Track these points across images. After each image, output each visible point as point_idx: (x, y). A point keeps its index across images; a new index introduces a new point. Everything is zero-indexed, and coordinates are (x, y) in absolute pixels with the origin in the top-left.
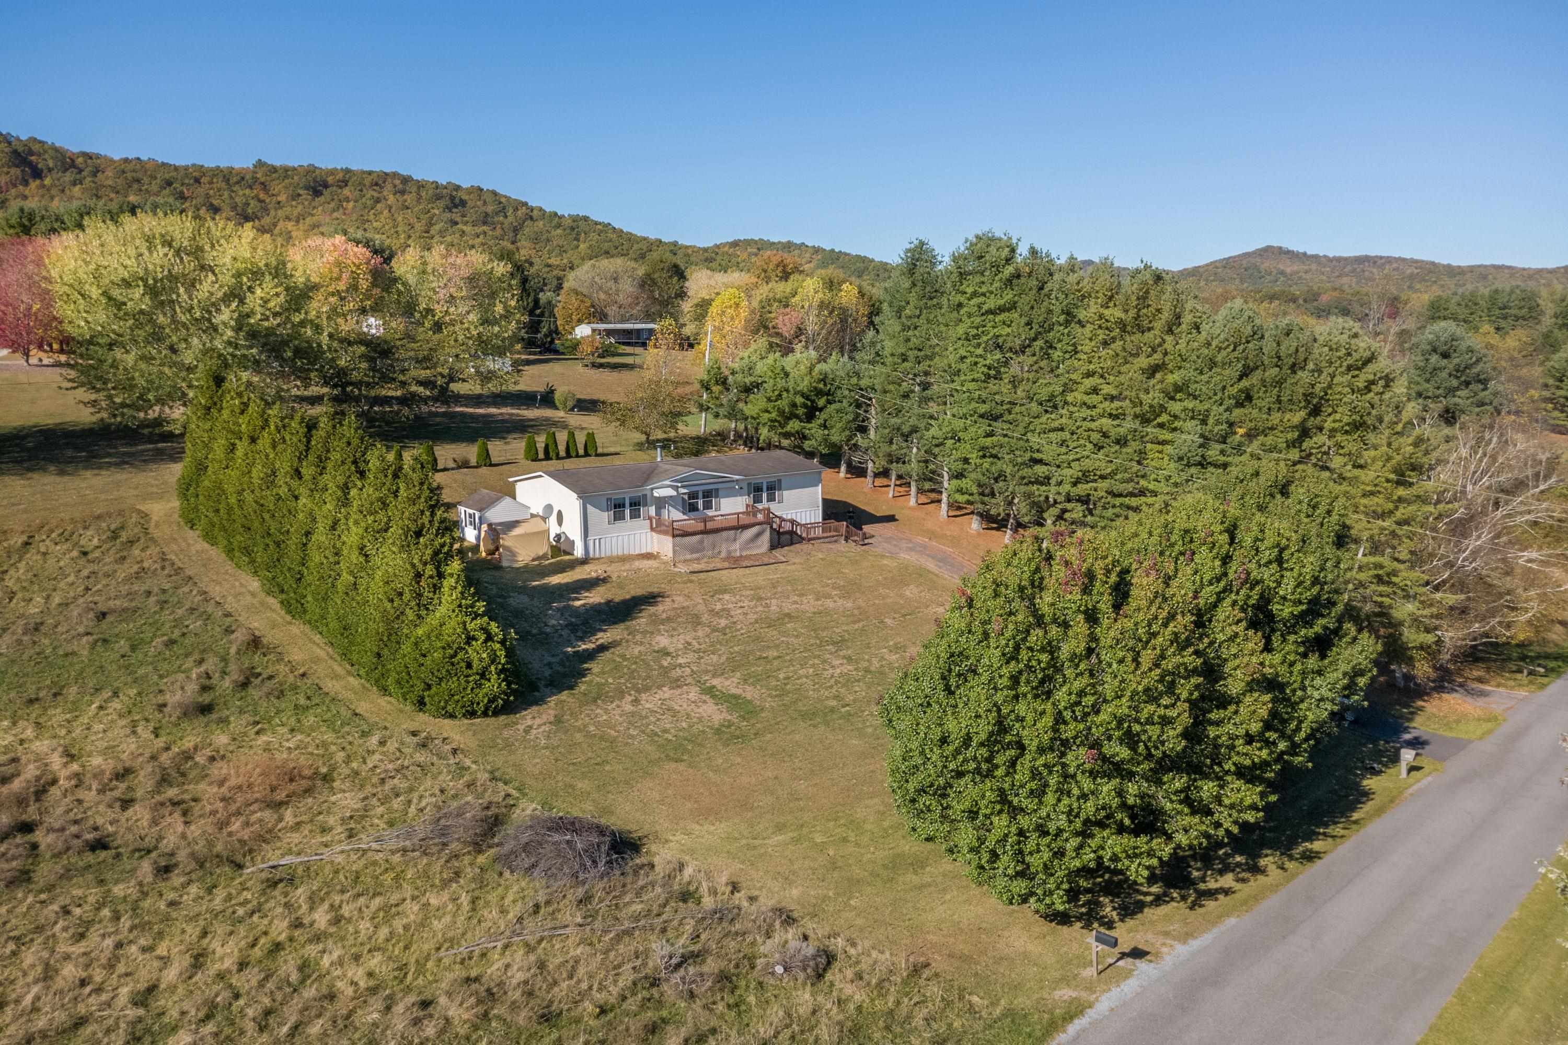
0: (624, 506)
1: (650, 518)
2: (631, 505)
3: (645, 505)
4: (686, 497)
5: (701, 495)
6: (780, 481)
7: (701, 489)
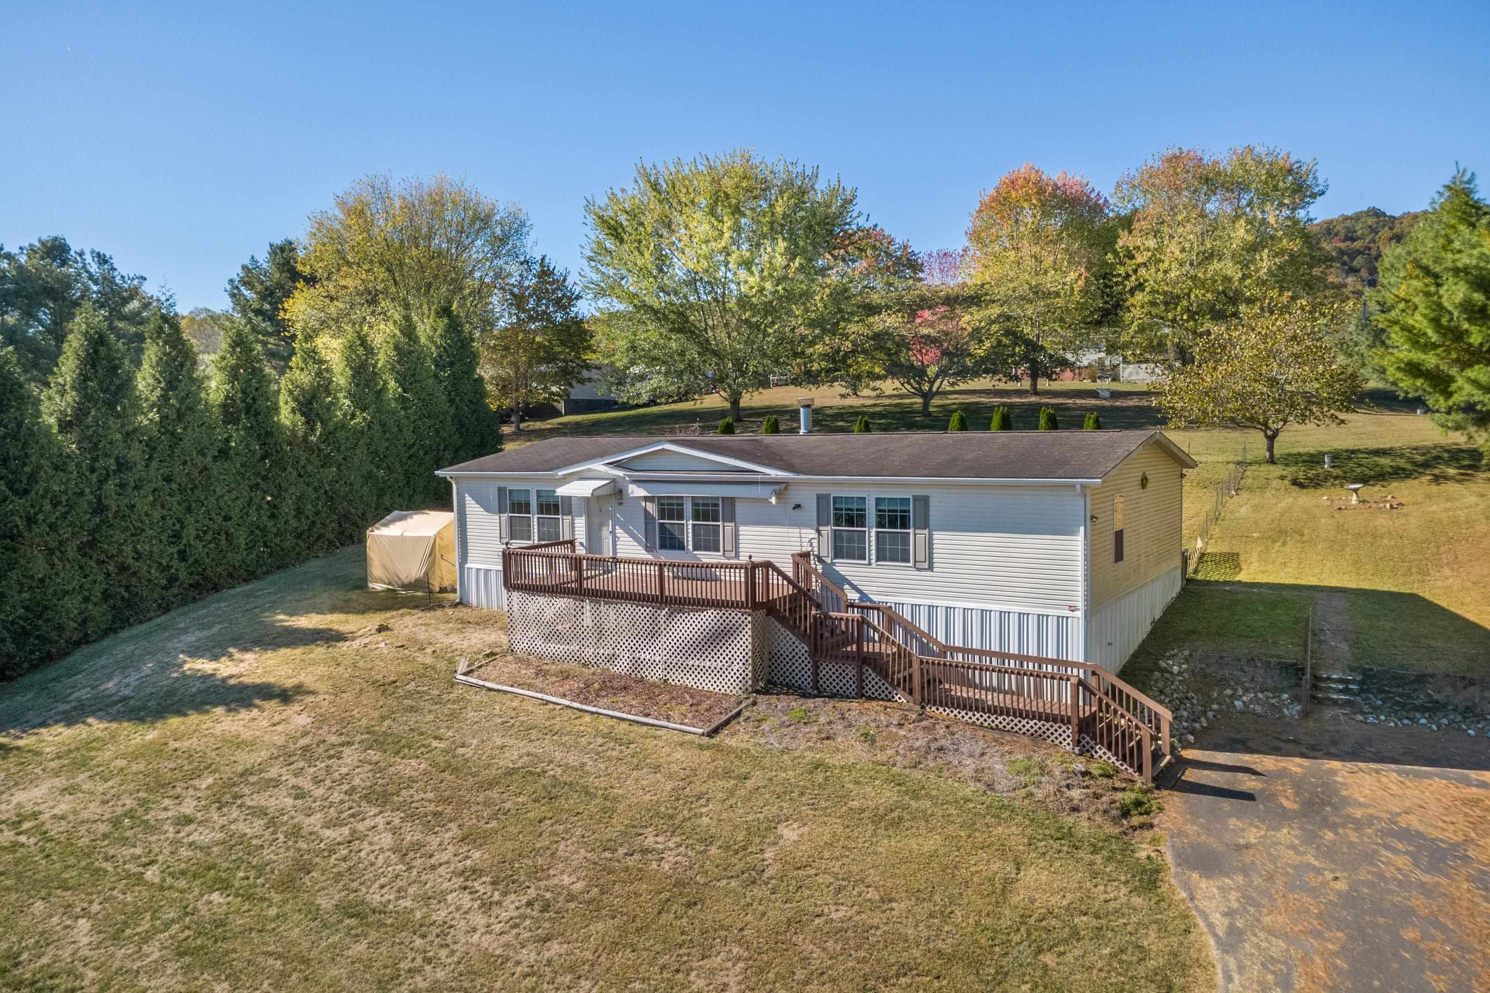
0: (527, 509)
2: (540, 509)
3: (568, 512)
4: (652, 508)
5: (688, 509)
6: (923, 502)
7: (687, 492)
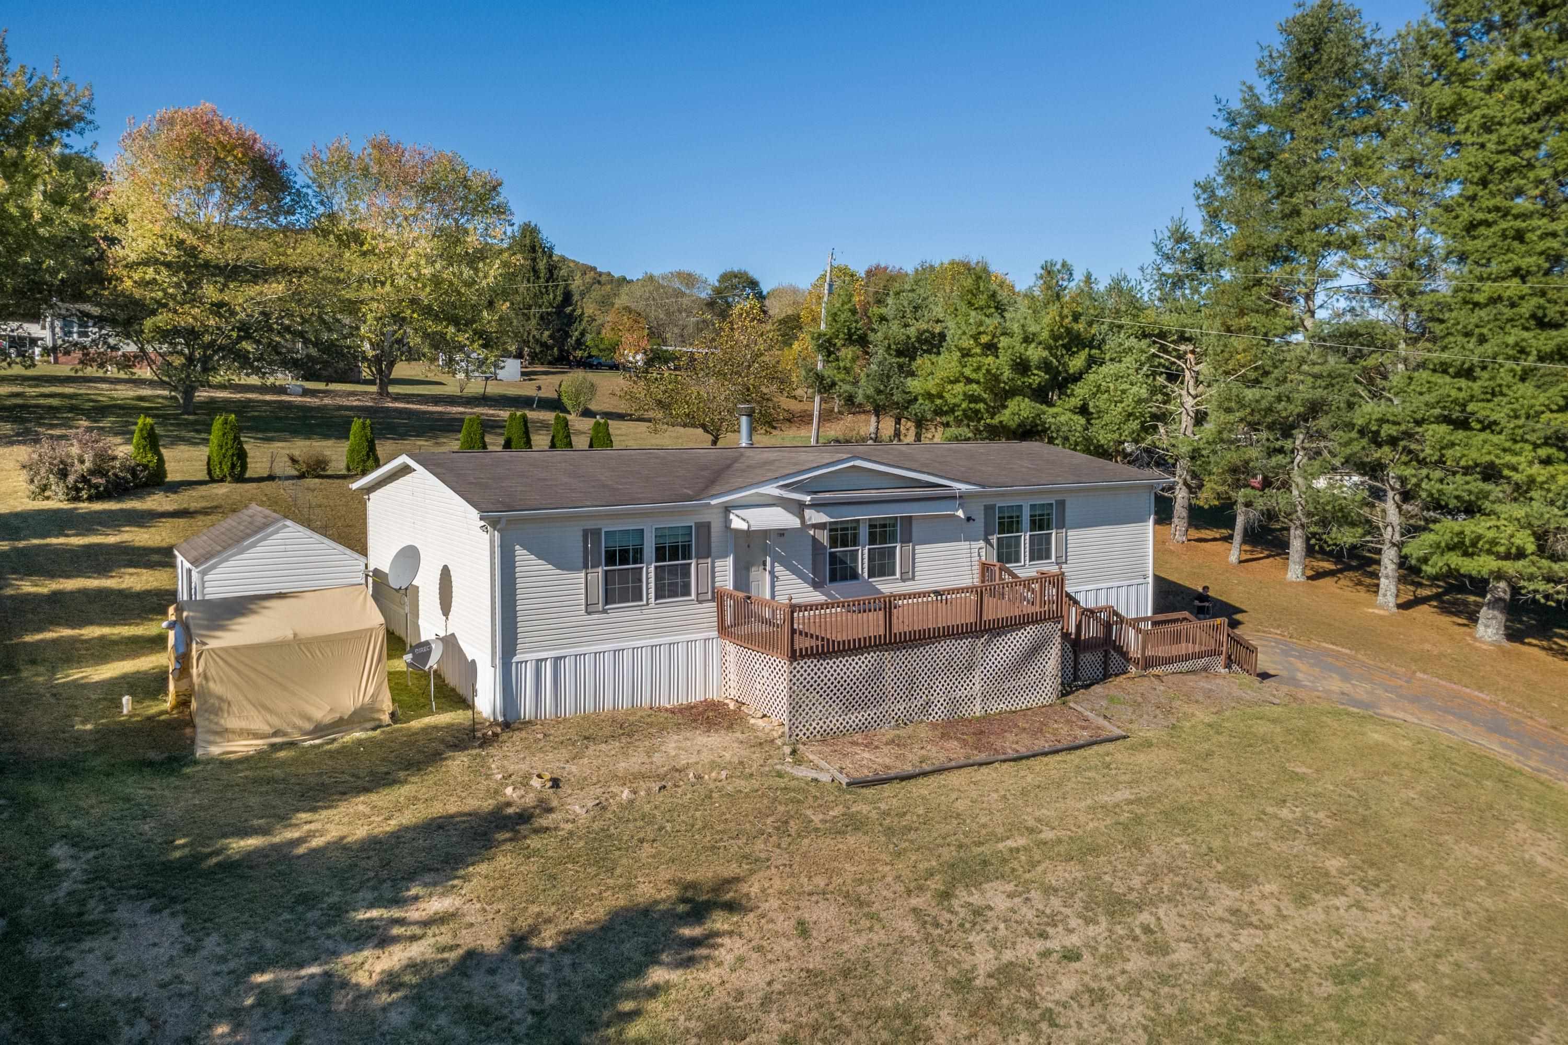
0: (638, 556)
1: (718, 597)
2: (660, 554)
3: (706, 553)
4: (824, 537)
5: (864, 533)
6: (1061, 504)
7: (864, 515)
